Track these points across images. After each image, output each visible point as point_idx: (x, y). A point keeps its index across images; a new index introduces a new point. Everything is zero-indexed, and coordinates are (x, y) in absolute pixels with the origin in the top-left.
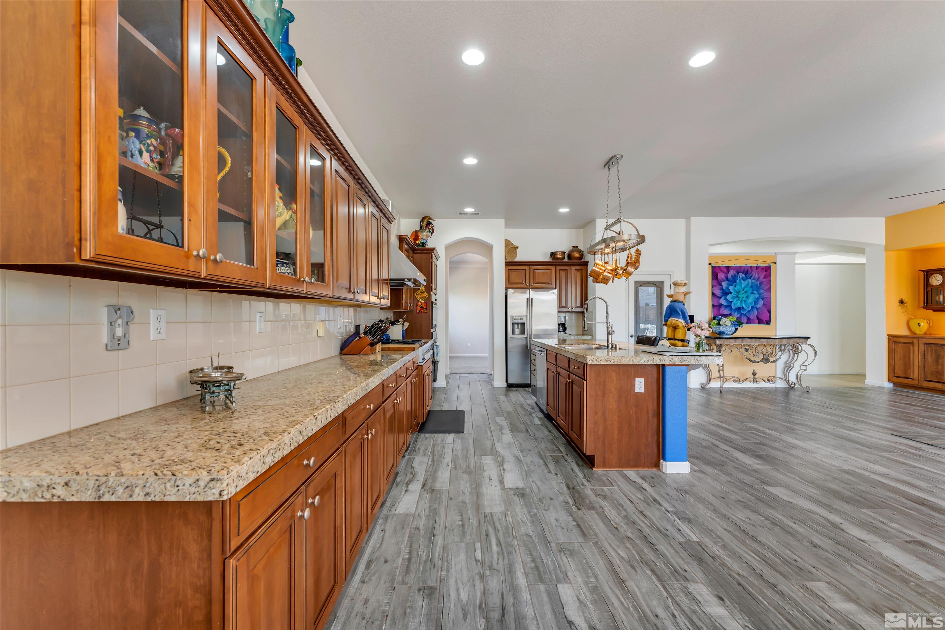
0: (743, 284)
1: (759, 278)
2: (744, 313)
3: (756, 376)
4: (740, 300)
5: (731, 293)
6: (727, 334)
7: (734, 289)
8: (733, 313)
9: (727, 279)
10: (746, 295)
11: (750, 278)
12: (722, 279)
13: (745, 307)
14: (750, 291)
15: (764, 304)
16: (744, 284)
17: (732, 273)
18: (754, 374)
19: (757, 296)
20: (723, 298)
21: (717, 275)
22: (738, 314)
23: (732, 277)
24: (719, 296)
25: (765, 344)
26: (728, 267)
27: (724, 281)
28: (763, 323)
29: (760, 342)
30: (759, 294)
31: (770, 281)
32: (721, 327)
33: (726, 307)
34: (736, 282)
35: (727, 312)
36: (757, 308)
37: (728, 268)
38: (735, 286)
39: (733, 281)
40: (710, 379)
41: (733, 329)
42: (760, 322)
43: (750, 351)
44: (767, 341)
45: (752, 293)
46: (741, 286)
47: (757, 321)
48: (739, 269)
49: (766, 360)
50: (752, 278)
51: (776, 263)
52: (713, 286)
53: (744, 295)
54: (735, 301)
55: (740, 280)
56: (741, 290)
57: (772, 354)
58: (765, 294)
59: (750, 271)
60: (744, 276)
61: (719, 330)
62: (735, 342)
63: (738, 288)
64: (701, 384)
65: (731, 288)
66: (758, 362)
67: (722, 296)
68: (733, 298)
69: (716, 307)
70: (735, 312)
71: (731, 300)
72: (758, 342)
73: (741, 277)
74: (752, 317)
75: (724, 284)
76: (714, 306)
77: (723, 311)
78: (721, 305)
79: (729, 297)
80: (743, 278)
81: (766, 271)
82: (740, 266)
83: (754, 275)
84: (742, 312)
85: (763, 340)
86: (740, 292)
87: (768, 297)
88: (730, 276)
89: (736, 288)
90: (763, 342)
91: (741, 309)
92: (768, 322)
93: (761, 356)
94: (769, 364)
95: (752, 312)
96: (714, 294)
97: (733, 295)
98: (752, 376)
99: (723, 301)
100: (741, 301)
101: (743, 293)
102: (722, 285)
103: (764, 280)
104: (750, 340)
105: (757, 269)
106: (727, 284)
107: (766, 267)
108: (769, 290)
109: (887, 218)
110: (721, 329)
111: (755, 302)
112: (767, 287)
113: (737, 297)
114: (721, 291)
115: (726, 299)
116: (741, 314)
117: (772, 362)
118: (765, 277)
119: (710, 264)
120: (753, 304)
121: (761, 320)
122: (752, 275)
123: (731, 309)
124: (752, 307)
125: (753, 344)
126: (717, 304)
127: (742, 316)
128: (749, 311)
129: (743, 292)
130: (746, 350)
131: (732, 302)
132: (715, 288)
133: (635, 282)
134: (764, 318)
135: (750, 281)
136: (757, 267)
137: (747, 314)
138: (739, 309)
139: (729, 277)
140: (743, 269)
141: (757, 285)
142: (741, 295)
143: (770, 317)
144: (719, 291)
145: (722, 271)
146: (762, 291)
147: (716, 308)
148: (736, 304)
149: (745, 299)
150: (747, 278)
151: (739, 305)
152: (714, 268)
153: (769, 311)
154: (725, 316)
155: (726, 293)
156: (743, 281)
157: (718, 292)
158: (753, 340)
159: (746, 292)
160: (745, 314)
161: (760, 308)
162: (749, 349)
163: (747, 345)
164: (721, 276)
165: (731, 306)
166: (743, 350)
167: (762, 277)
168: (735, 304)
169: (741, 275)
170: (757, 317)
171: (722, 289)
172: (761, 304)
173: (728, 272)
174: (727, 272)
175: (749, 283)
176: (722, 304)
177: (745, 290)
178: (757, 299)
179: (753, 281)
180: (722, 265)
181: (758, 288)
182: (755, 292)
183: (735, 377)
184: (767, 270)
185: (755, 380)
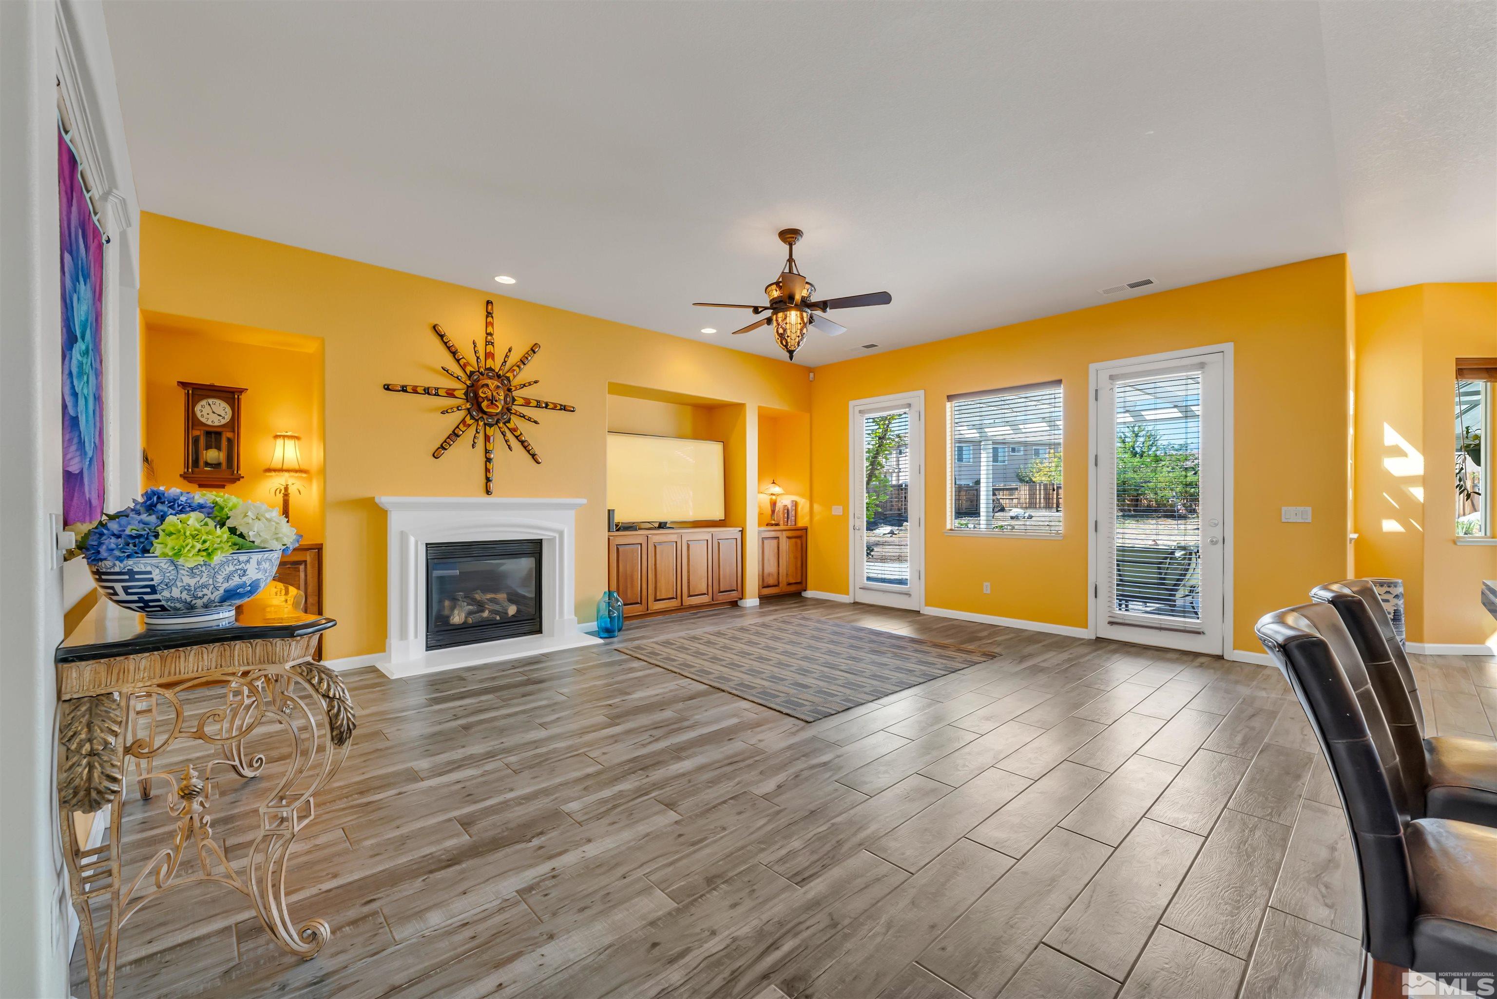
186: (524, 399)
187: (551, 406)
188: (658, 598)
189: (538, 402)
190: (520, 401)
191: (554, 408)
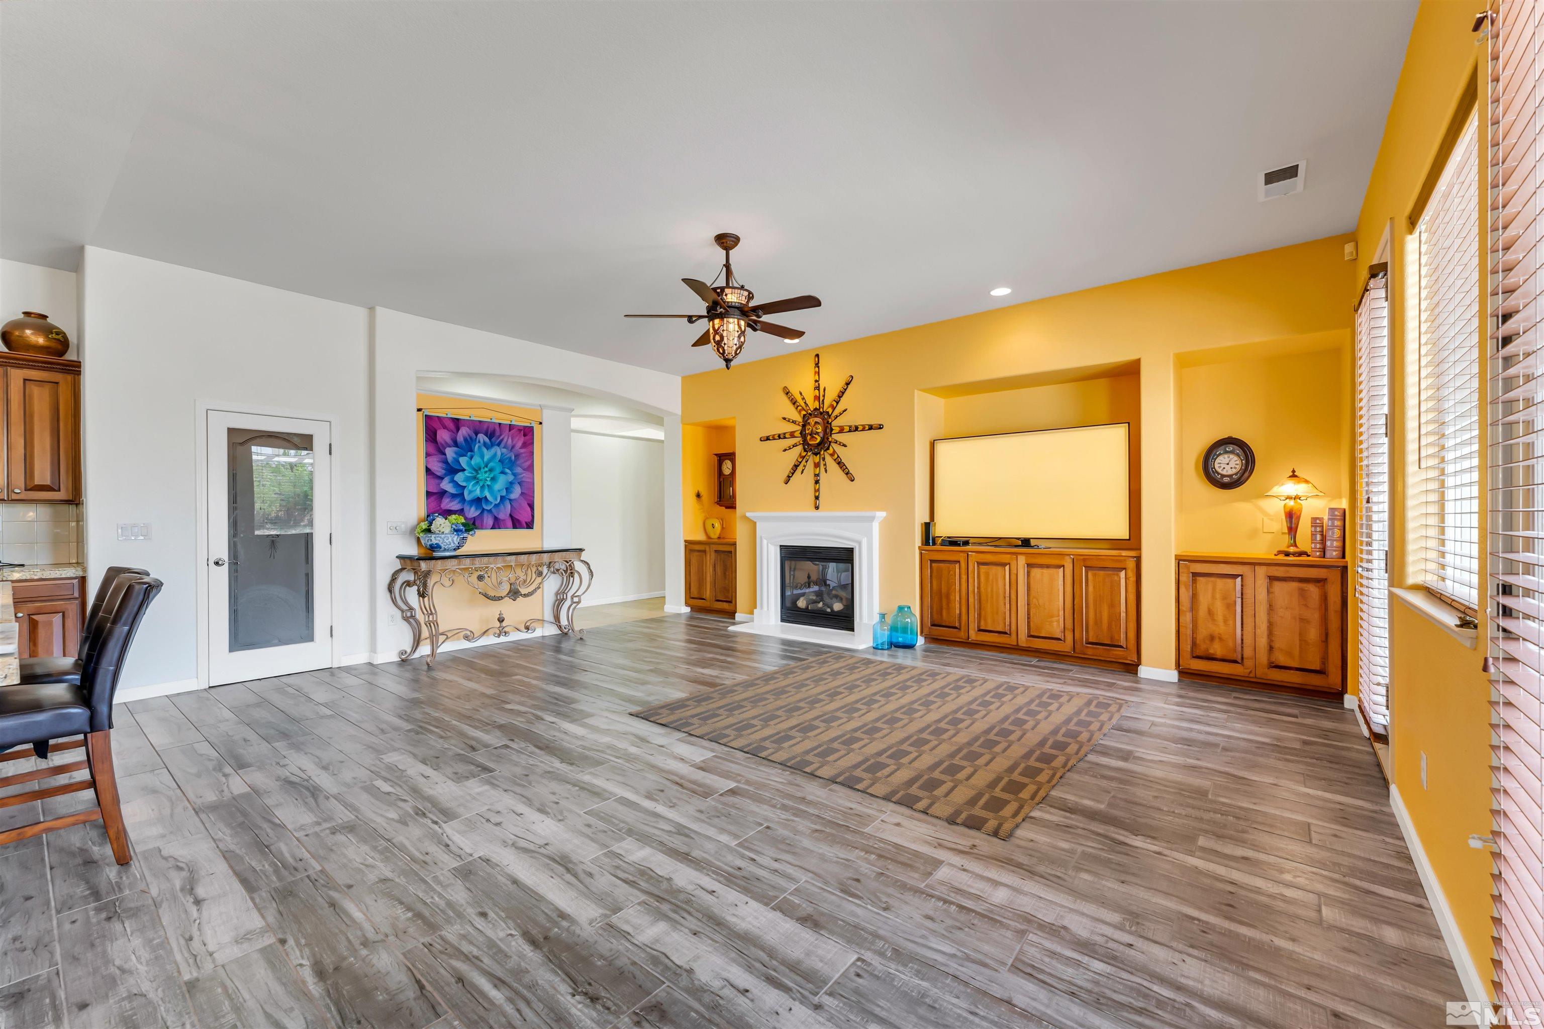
0: (484, 455)
1: (513, 447)
2: (489, 508)
3: (504, 624)
4: (481, 483)
5: (464, 470)
6: (445, 550)
7: (470, 465)
8: (466, 508)
9: (456, 444)
10: (492, 475)
11: (499, 445)
12: (446, 443)
13: (489, 498)
14: (498, 469)
15: (522, 494)
16: (488, 455)
17: (464, 432)
18: (501, 620)
19: (511, 478)
20: (447, 480)
21: (435, 434)
22: (476, 509)
23: (465, 440)
24: (439, 474)
25: (513, 564)
26: (458, 419)
27: (450, 446)
28: (521, 527)
29: (505, 561)
30: (514, 474)
31: (532, 453)
32: (433, 536)
33: (454, 496)
34: (471, 450)
35: (455, 505)
36: (510, 500)
37: (457, 423)
38: (471, 458)
39: (467, 448)
40: (417, 642)
41: (456, 539)
42: (516, 524)
43: (486, 579)
44: (516, 560)
45: (503, 472)
46: (482, 457)
47: (510, 523)
48: (478, 427)
49: (514, 594)
50: (502, 445)
51: (541, 423)
52: (428, 455)
53: (487, 475)
54: (470, 486)
55: (479, 447)
56: (483, 466)
57: (525, 581)
58: (525, 475)
59: (497, 433)
60: (487, 440)
61: (430, 543)
62: (459, 564)
63: (476, 460)
64: (403, 652)
65: (463, 461)
66: (500, 598)
67: (446, 475)
68: (468, 479)
69: (435, 496)
70: (471, 506)
71: (464, 484)
72: (499, 562)
73: (482, 441)
74: (501, 516)
75: (450, 453)
76: (429, 494)
77: (447, 504)
78: (443, 493)
79: (459, 478)
80: (485, 444)
81: (525, 435)
82: (480, 422)
83: (505, 440)
84: (486, 508)
85: (509, 558)
86: (480, 469)
87: (529, 480)
88: (460, 438)
89: (473, 462)
90: (510, 561)
91: (483, 501)
92: (530, 525)
93: (506, 588)
94: (520, 599)
95: (502, 506)
96: (428, 471)
97: (466, 473)
98: (498, 624)
99: (446, 485)
100: (483, 487)
101: (486, 472)
102: (445, 454)
103: (522, 451)
104: (486, 559)
105: (510, 430)
106: (456, 453)
107: (525, 427)
108: (530, 468)
109: (685, 379)
110: (434, 540)
111: (507, 489)
112: (528, 463)
113: (475, 478)
114: (444, 466)
115: (453, 481)
116: (483, 510)
117: (525, 596)
118: (525, 445)
119: (419, 410)
120: (504, 493)
121: (518, 521)
122: (502, 440)
123: (463, 500)
124: (502, 497)
125: (492, 566)
126: (435, 491)
127: (485, 513)
128: (496, 506)
129: (486, 469)
130: (480, 578)
131: (464, 487)
132: (430, 459)
133: (229, 429)
134: (523, 517)
135: (498, 451)
136: (511, 427)
137: (493, 510)
138: (478, 501)
139: (458, 439)
140: (485, 427)
141: (510, 458)
142: (482, 476)
143: (533, 516)
144: (440, 465)
145: (445, 427)
146: (519, 470)
147: (432, 498)
148: (473, 491)
149: (489, 483)
150: (492, 445)
151: (478, 493)
152: (428, 418)
153: (531, 506)
154: (446, 513)
155: (453, 470)
156: (485, 450)
157: (438, 468)
158: (492, 559)
159: (491, 470)
160: (490, 511)
161: (515, 500)
162: (486, 575)
163: (481, 569)
164: (443, 436)
165: (463, 494)
166: (474, 578)
167: (520, 444)
168: (470, 492)
169: (482, 437)
170: (511, 515)
171: (445, 462)
172: (516, 492)
173: (458, 430)
174: (455, 431)
175: (495, 455)
176: (446, 492)
177: (489, 466)
178: (511, 483)
179: (504, 450)
180: (444, 415)
181: (512, 464)
182: (507, 471)
183: (466, 630)
184: (527, 433)
185: (502, 632)
186: (840, 427)
187: (860, 428)
188: (982, 628)
189: (850, 427)
190: (836, 430)
191: (863, 430)
